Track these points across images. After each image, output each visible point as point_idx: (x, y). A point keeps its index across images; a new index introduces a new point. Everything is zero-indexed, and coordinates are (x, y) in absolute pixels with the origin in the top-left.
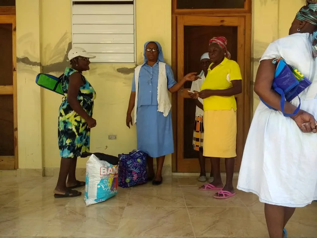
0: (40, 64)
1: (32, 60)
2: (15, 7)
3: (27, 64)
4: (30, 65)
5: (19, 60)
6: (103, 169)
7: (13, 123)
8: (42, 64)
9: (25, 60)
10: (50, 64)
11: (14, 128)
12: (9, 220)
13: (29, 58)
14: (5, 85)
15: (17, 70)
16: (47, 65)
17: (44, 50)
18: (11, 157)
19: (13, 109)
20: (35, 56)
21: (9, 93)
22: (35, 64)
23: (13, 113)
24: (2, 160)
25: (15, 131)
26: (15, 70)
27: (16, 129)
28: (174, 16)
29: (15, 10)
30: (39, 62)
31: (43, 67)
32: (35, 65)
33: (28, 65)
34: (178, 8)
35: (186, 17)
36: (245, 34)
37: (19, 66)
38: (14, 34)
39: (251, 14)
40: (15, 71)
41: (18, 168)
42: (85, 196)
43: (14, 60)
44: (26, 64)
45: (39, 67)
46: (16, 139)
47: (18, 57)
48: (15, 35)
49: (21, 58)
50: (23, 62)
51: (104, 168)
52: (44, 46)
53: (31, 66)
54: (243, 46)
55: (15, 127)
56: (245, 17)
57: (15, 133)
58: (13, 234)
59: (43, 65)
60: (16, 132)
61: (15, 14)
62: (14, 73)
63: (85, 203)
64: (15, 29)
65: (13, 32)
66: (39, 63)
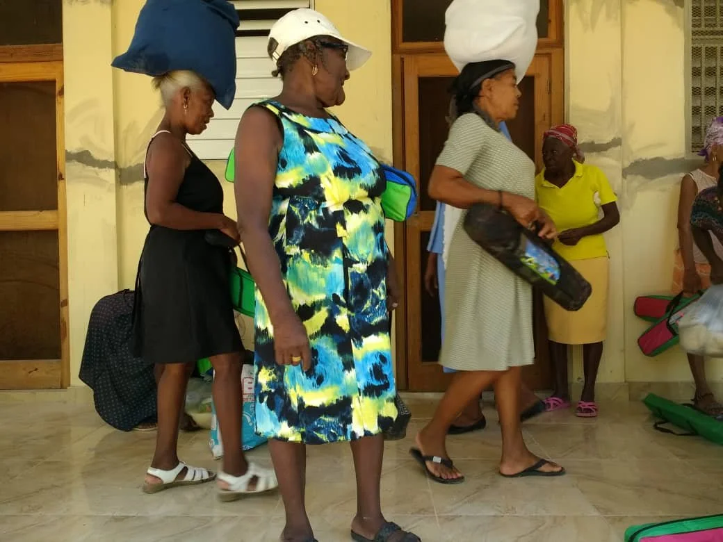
0: (115, 165)
1: (97, 155)
2: (63, 46)
3: (88, 164)
4: (94, 166)
5: (70, 157)
6: (249, 383)
7: (58, 290)
8: (118, 164)
9: (84, 158)
10: (136, 164)
11: (61, 300)
12: (57, 486)
13: (91, 152)
14: (41, 209)
15: (67, 176)
16: (130, 167)
17: (122, 135)
18: (54, 361)
19: (58, 260)
20: (104, 148)
21: (50, 226)
22: (103, 164)
23: (57, 268)
24: (36, 370)
25: (62, 306)
26: (61, 178)
27: (66, 303)
28: (398, 57)
29: (61, 51)
30: (112, 159)
31: (121, 170)
32: (105, 168)
33: (90, 168)
34: (405, 40)
35: (422, 58)
36: (550, 92)
37: (70, 170)
38: (60, 103)
39: (564, 49)
40: (63, 179)
41: (69, 385)
42: (213, 440)
43: (60, 156)
44: (84, 165)
45: (113, 172)
46: (66, 325)
47: (69, 151)
48: (62, 104)
49: (76, 151)
50: (79, 161)
51: (250, 380)
52: (123, 126)
53: (97, 169)
54: (547, 117)
55: (62, 298)
56: (549, 55)
57: (63, 310)
58: (68, 510)
59: (122, 165)
60: (65, 308)
61: (62, 60)
62: (60, 184)
63: (212, 453)
64: (62, 92)
65: (58, 99)
66: (112, 163)
